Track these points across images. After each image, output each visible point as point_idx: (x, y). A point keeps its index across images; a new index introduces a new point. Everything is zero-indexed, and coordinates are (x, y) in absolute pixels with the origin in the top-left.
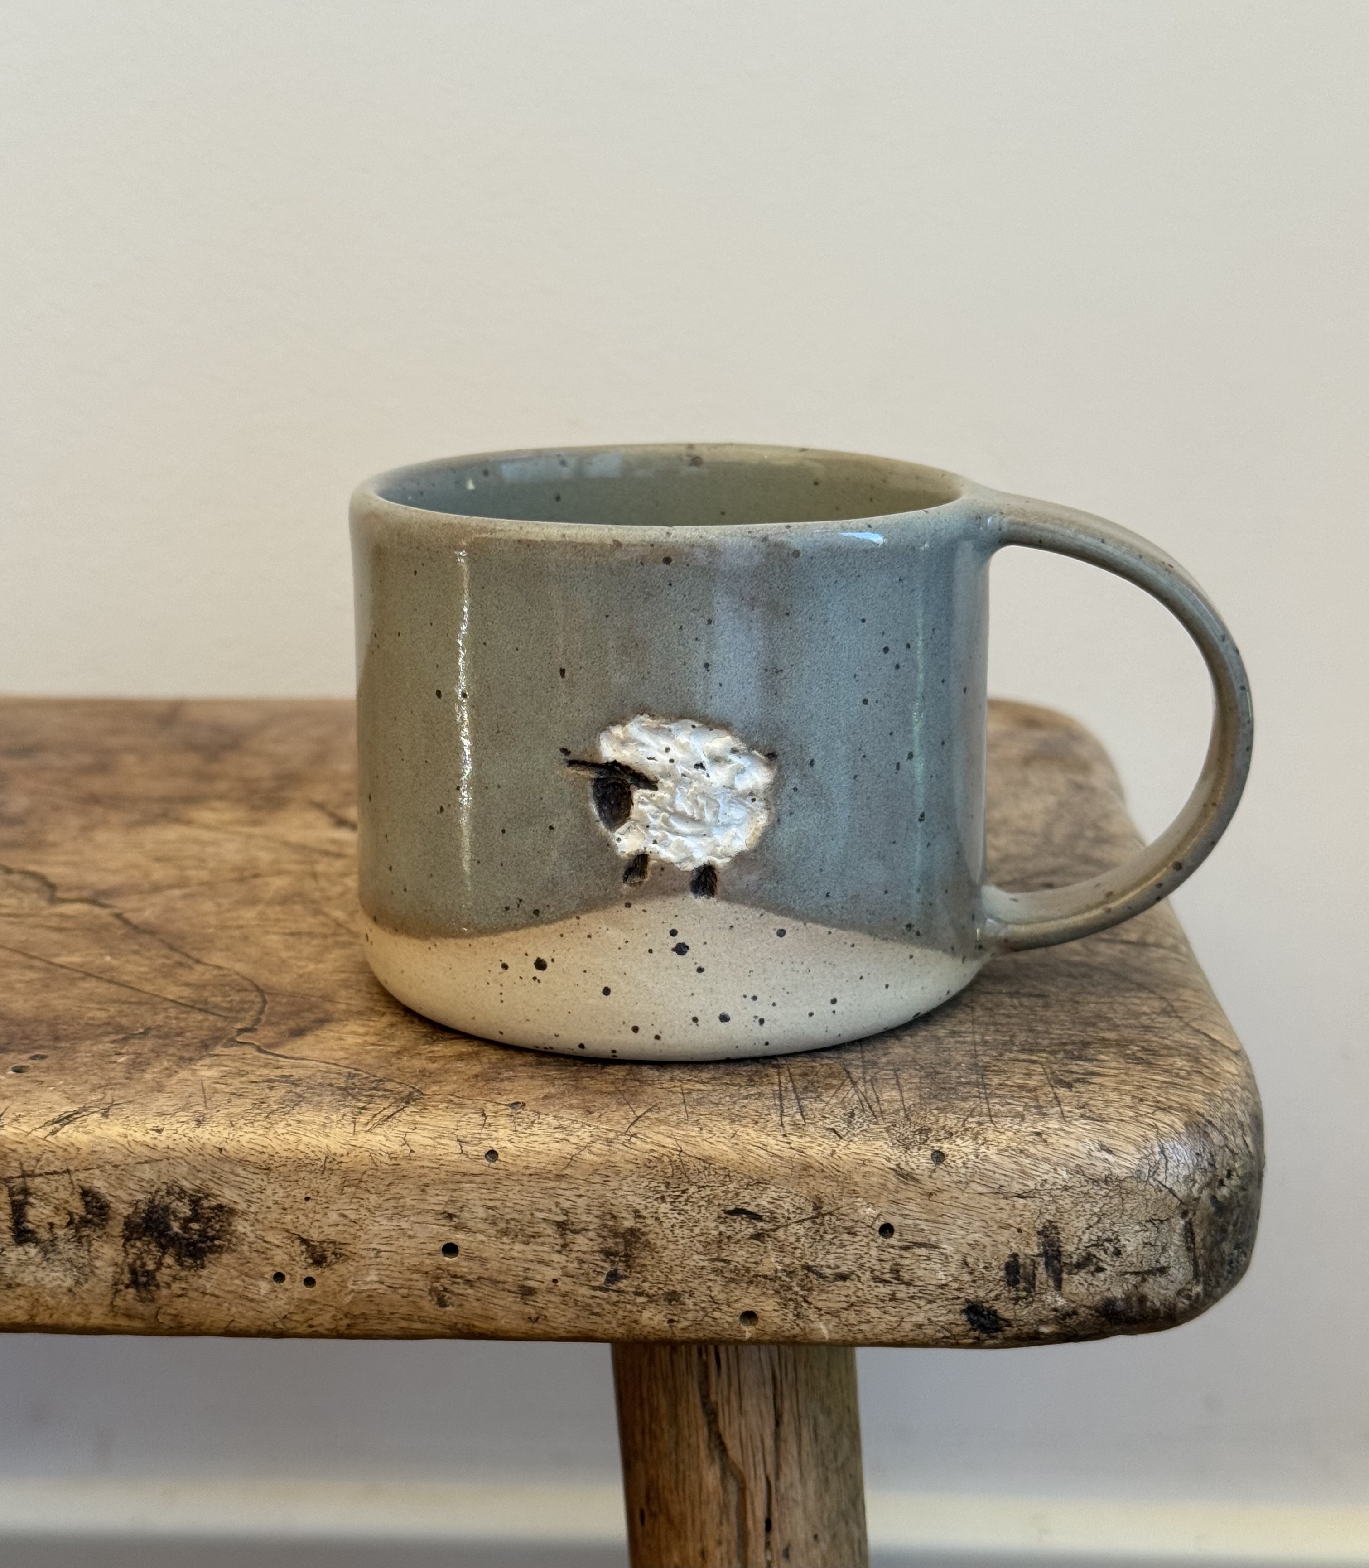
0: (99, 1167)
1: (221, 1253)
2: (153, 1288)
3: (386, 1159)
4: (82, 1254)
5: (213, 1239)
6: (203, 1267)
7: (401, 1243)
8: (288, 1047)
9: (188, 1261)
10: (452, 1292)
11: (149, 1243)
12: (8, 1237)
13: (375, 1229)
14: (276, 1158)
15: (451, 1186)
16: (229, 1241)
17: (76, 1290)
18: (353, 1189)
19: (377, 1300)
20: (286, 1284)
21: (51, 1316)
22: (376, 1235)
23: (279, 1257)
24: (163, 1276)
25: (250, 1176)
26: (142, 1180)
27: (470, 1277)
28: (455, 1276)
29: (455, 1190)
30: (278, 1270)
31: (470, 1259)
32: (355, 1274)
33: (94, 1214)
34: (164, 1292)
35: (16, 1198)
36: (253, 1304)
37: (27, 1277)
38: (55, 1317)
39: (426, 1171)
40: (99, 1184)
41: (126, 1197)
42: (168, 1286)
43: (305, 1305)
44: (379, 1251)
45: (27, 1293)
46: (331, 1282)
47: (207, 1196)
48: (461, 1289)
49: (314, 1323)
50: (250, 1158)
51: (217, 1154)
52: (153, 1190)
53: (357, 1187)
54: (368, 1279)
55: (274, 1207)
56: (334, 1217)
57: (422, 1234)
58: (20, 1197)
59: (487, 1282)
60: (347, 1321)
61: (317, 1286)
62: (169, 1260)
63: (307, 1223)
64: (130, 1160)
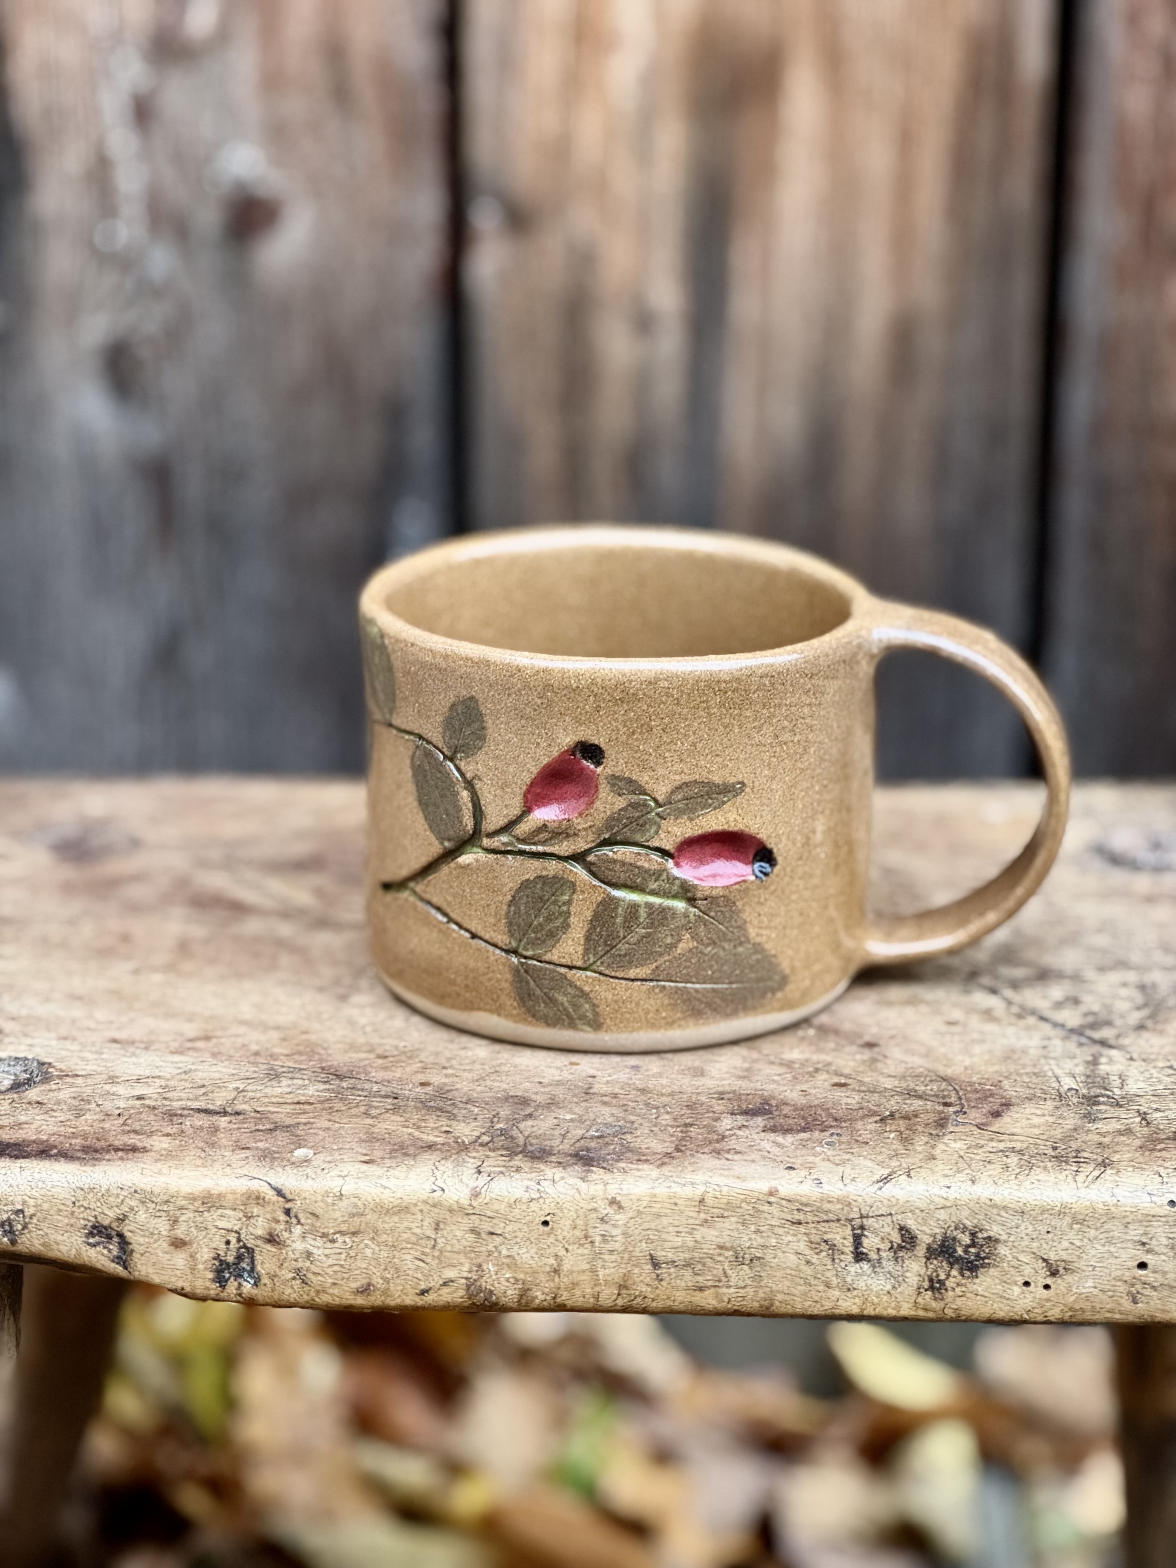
0: (911, 1211)
1: (989, 1268)
2: (943, 1291)
3: (1101, 1206)
4: (897, 1268)
5: (983, 1259)
6: (977, 1277)
7: (1110, 1261)
8: (997, 1125)
9: (967, 1273)
10: (1142, 1294)
11: (942, 1261)
12: (850, 1257)
13: (1093, 1252)
14: (1028, 1205)
15: (1145, 1224)
16: (995, 1260)
17: (892, 1292)
18: (1079, 1226)
19: (1092, 1299)
20: (1032, 1288)
21: (874, 1309)
22: (1093, 1256)
23: (1028, 1271)
24: (950, 1283)
25: (1011, 1217)
26: (939, 1220)
27: (1155, 1284)
28: (1145, 1284)
29: (1147, 1227)
30: (1027, 1279)
31: (1155, 1272)
32: (1078, 1282)
33: (907, 1242)
34: (950, 1293)
35: (856, 1232)
36: (1008, 1302)
37: (861, 1284)
38: (877, 1310)
39: (1128, 1214)
40: (911, 1223)
41: (928, 1231)
42: (953, 1289)
43: (1044, 1303)
44: (1095, 1267)
45: (860, 1294)
46: (1061, 1287)
47: (981, 1230)
48: (1148, 1292)
49: (1048, 1314)
50: (1011, 1205)
51: (989, 1203)
52: (946, 1226)
53: (1081, 1224)
54: (1087, 1285)
55: (1026, 1238)
56: (1065, 1244)
57: (1124, 1255)
58: (859, 1231)
59: (1167, 1288)
60: (1070, 1313)
61: (1052, 1289)
62: (954, 1272)
63: (1048, 1248)
64: (931, 1207)
